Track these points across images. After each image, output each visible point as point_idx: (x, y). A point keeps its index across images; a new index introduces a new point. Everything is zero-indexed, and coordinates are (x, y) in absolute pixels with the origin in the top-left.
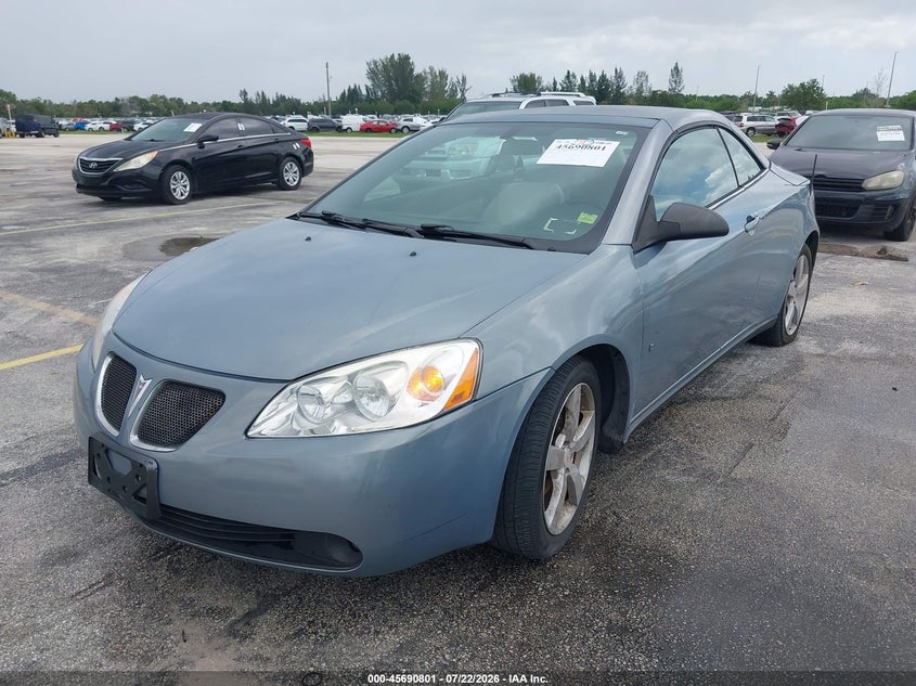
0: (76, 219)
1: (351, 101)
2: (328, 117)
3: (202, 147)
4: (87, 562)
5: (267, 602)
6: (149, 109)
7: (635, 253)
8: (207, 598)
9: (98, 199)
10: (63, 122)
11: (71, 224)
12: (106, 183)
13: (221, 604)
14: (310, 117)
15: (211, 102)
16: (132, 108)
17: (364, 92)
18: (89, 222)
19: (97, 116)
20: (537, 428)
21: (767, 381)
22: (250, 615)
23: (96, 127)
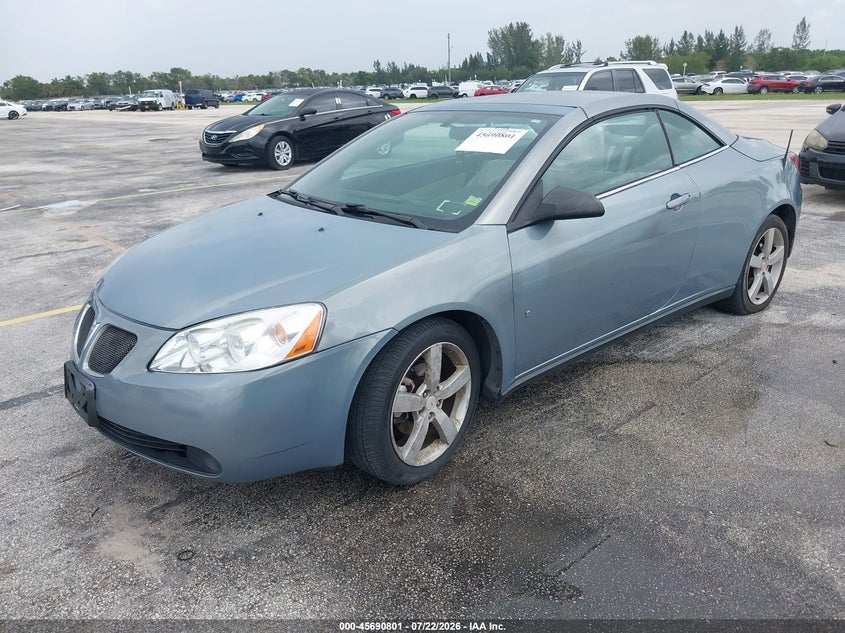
0: (196, 183)
1: (473, 68)
2: (448, 84)
3: (304, 120)
4: (78, 456)
5: (185, 496)
6: (296, 80)
7: (508, 232)
8: (145, 490)
9: (220, 165)
10: (225, 95)
11: (190, 187)
12: (223, 152)
13: (152, 495)
14: (435, 84)
15: (349, 72)
16: (282, 80)
17: (485, 60)
18: (204, 186)
19: (254, 89)
20: (382, 378)
21: (708, 347)
22: (168, 505)
23: (251, 99)
